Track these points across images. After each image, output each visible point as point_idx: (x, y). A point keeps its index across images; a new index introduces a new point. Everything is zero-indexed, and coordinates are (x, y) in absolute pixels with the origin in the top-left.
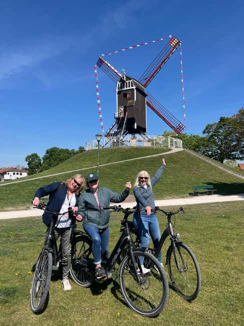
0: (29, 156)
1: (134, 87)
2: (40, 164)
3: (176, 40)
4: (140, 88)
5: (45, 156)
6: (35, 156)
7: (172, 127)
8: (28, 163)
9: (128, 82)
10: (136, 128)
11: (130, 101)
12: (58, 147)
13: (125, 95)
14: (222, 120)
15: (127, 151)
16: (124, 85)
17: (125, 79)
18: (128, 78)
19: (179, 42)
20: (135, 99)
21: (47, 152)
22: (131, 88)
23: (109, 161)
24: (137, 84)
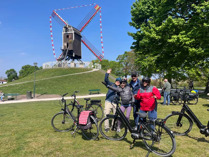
0: (8, 71)
1: (73, 32)
2: (16, 76)
3: (98, 6)
4: (77, 33)
5: (21, 70)
6: (13, 71)
7: (96, 56)
8: (7, 75)
9: (69, 28)
10: (74, 56)
11: (70, 40)
12: (30, 65)
13: (68, 36)
14: (126, 53)
15: (66, 70)
16: (67, 30)
17: (68, 27)
18: (69, 27)
19: (100, 8)
20: (74, 39)
21: (23, 68)
22: (71, 32)
23: (53, 76)
24: (75, 30)
